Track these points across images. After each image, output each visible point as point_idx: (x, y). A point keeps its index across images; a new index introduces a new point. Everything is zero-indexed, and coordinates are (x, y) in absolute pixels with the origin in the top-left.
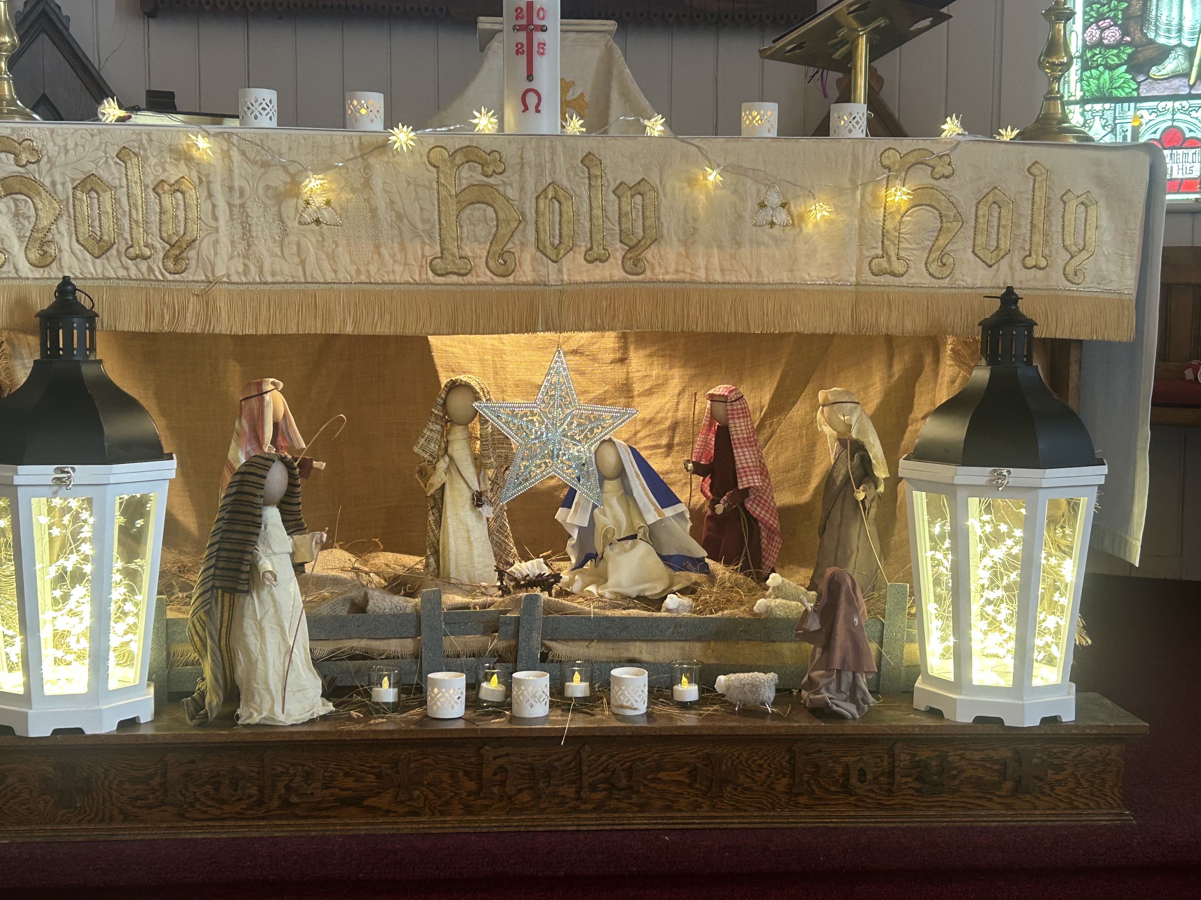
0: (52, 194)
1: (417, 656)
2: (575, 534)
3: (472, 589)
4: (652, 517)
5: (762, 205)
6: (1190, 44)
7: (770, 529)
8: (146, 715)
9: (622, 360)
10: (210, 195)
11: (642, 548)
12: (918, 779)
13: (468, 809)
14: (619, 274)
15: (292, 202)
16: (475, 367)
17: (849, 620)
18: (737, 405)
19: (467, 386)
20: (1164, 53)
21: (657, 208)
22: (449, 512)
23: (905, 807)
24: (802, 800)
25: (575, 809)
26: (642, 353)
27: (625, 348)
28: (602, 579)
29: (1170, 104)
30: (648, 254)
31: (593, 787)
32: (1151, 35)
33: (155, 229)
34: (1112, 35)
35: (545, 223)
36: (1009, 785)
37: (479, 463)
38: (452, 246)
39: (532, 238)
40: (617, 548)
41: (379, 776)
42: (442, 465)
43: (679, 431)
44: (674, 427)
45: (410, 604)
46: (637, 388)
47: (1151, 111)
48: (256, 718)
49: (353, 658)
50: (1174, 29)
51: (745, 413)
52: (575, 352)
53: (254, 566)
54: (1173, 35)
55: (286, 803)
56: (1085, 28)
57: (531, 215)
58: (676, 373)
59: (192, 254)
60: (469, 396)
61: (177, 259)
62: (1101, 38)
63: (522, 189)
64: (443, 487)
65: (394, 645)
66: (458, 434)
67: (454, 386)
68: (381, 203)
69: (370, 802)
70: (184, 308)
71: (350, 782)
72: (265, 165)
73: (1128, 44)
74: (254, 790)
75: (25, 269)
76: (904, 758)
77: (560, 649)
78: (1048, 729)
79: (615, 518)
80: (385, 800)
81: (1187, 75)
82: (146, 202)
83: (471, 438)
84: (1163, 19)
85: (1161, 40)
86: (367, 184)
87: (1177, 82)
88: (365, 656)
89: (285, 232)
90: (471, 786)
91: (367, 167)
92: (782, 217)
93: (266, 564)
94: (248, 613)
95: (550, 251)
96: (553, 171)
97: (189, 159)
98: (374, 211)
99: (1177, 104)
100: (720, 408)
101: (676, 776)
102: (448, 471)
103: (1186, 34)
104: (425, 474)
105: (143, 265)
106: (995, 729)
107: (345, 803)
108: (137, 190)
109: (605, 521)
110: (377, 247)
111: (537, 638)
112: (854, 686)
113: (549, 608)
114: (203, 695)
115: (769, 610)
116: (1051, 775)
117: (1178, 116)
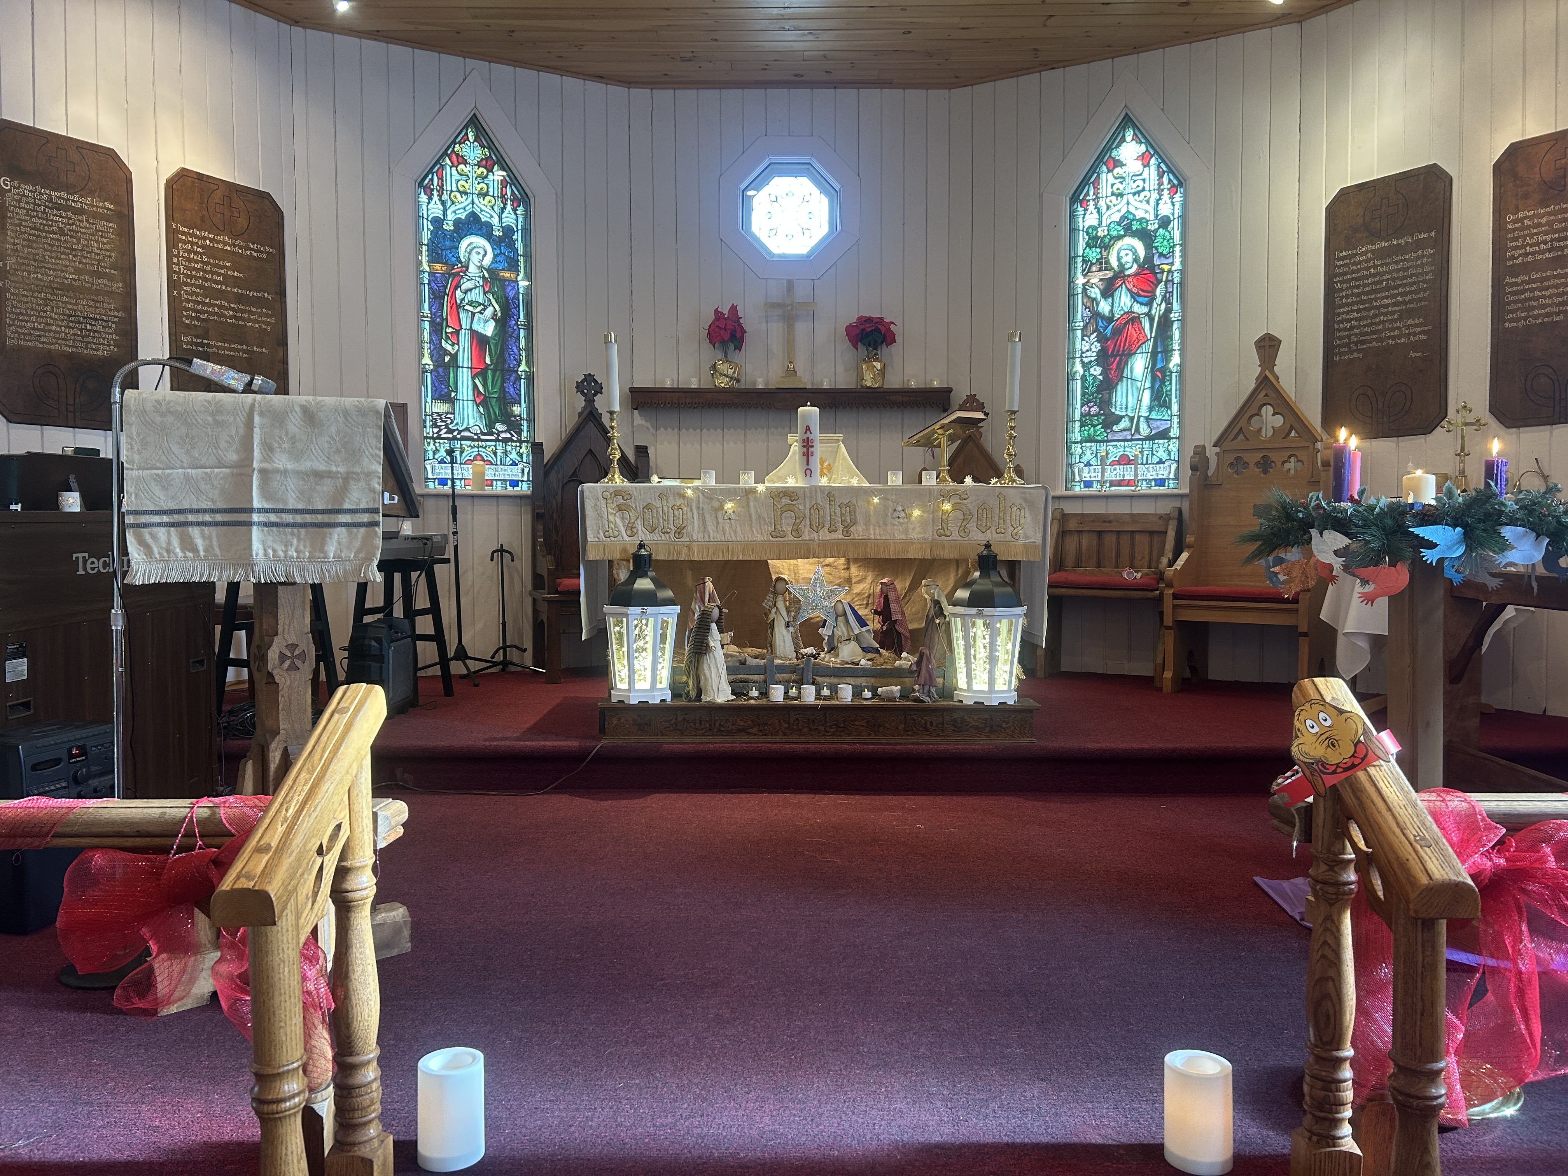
0: (636, 510)
1: (765, 681)
2: (826, 638)
3: (786, 659)
4: (857, 632)
5: (895, 510)
6: (1131, 415)
7: (906, 637)
8: (669, 699)
9: (848, 569)
10: (691, 510)
11: (853, 644)
12: (953, 725)
13: (785, 734)
14: (841, 536)
15: (720, 512)
16: (787, 572)
17: (927, 666)
18: (891, 587)
19: (784, 579)
20: (1119, 419)
21: (855, 513)
22: (776, 629)
23: (948, 736)
24: (909, 733)
25: (824, 735)
26: (856, 565)
27: (848, 564)
28: (837, 656)
29: (1122, 443)
30: (852, 529)
31: (831, 727)
32: (1113, 410)
33: (672, 522)
34: (1095, 409)
35: (813, 517)
36: (988, 729)
37: (788, 611)
38: (778, 527)
39: (808, 523)
40: (843, 643)
41: (752, 721)
42: (774, 610)
43: (871, 598)
44: (869, 596)
45: (762, 662)
46: (854, 580)
47: (1114, 447)
48: (708, 699)
49: (741, 682)
50: (1124, 407)
51: (895, 589)
52: (827, 565)
53: (708, 645)
54: (1124, 410)
55: (719, 730)
56: (1082, 407)
57: (808, 514)
58: (870, 574)
59: (685, 531)
60: (784, 583)
61: (679, 533)
62: (1090, 411)
63: (805, 506)
64: (774, 620)
65: (756, 677)
66: (780, 598)
67: (778, 579)
68: (753, 512)
69: (750, 730)
70: (682, 551)
71: (742, 723)
72: (711, 499)
73: (1102, 414)
74: (708, 725)
75: (626, 538)
76: (948, 718)
77: (819, 679)
78: (1001, 706)
79: (843, 632)
80: (755, 730)
81: (1130, 430)
82: (668, 512)
83: (785, 600)
84: (1118, 404)
85: (1118, 413)
86: (748, 505)
87: (1125, 433)
88: (746, 681)
89: (718, 523)
90: (786, 725)
91: (748, 499)
92: (903, 514)
93: (712, 644)
94: (705, 661)
95: (815, 528)
96: (816, 499)
97: (684, 497)
98: (750, 515)
99: (1126, 443)
100: (884, 587)
101: (862, 723)
102: (776, 613)
103: (1129, 410)
104: (767, 615)
105: (667, 536)
106: (981, 706)
107: (739, 731)
108: (665, 509)
109: (838, 633)
110: (751, 528)
111: (810, 675)
112: (929, 691)
113: (814, 664)
114: (689, 692)
115: (901, 665)
116: (1004, 725)
117: (1126, 449)
